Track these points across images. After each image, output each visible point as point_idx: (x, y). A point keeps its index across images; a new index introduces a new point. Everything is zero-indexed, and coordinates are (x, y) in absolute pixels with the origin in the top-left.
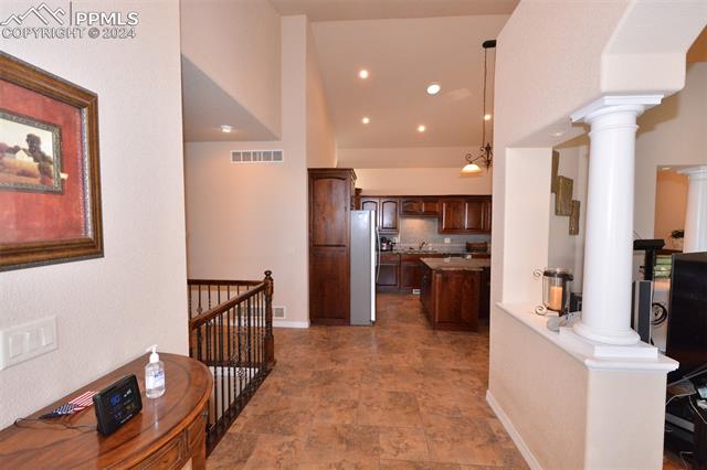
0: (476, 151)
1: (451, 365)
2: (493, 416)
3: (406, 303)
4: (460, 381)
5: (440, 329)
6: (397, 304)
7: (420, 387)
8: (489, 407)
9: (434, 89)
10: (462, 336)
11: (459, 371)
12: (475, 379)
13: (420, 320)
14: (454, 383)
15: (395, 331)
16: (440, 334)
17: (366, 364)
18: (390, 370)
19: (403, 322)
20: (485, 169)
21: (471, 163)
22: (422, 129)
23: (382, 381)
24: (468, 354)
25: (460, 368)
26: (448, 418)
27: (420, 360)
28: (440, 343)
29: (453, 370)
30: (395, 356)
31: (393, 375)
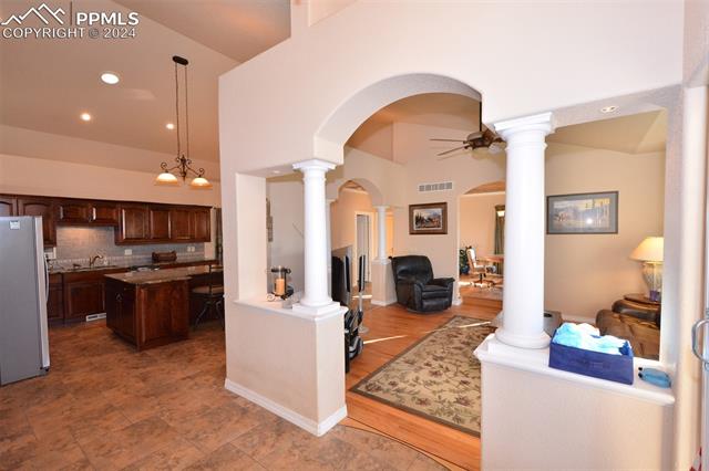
0: (172, 160)
1: (179, 375)
2: (237, 397)
3: (81, 334)
4: (196, 384)
5: (147, 349)
6: (69, 338)
7: (157, 407)
8: (230, 392)
9: (110, 79)
10: (174, 347)
11: (189, 377)
12: (208, 377)
13: (116, 347)
14: (191, 388)
15: (88, 369)
16: (150, 353)
17: (69, 418)
18: (110, 408)
19: (93, 356)
20: (181, 179)
21: (167, 172)
22: (86, 117)
23: (108, 423)
24: (191, 360)
25: (189, 374)
26: (202, 417)
27: (142, 384)
28: (156, 361)
29: (184, 379)
30: (106, 394)
31: (116, 412)
